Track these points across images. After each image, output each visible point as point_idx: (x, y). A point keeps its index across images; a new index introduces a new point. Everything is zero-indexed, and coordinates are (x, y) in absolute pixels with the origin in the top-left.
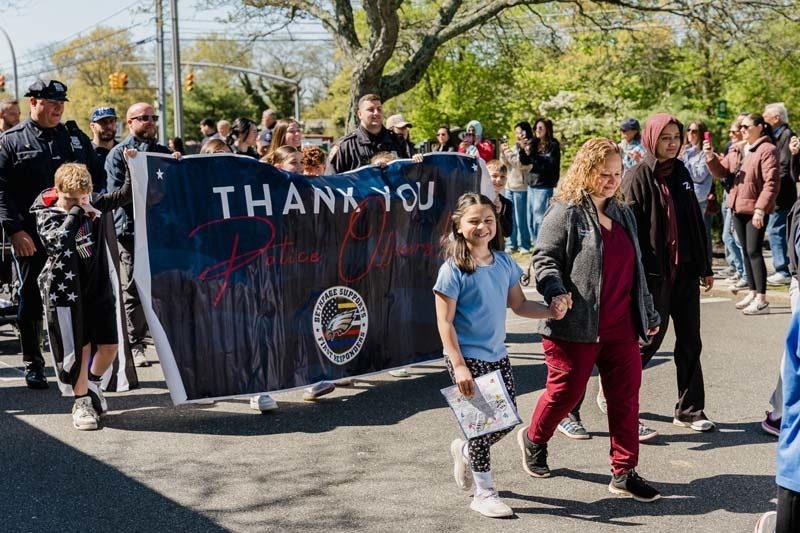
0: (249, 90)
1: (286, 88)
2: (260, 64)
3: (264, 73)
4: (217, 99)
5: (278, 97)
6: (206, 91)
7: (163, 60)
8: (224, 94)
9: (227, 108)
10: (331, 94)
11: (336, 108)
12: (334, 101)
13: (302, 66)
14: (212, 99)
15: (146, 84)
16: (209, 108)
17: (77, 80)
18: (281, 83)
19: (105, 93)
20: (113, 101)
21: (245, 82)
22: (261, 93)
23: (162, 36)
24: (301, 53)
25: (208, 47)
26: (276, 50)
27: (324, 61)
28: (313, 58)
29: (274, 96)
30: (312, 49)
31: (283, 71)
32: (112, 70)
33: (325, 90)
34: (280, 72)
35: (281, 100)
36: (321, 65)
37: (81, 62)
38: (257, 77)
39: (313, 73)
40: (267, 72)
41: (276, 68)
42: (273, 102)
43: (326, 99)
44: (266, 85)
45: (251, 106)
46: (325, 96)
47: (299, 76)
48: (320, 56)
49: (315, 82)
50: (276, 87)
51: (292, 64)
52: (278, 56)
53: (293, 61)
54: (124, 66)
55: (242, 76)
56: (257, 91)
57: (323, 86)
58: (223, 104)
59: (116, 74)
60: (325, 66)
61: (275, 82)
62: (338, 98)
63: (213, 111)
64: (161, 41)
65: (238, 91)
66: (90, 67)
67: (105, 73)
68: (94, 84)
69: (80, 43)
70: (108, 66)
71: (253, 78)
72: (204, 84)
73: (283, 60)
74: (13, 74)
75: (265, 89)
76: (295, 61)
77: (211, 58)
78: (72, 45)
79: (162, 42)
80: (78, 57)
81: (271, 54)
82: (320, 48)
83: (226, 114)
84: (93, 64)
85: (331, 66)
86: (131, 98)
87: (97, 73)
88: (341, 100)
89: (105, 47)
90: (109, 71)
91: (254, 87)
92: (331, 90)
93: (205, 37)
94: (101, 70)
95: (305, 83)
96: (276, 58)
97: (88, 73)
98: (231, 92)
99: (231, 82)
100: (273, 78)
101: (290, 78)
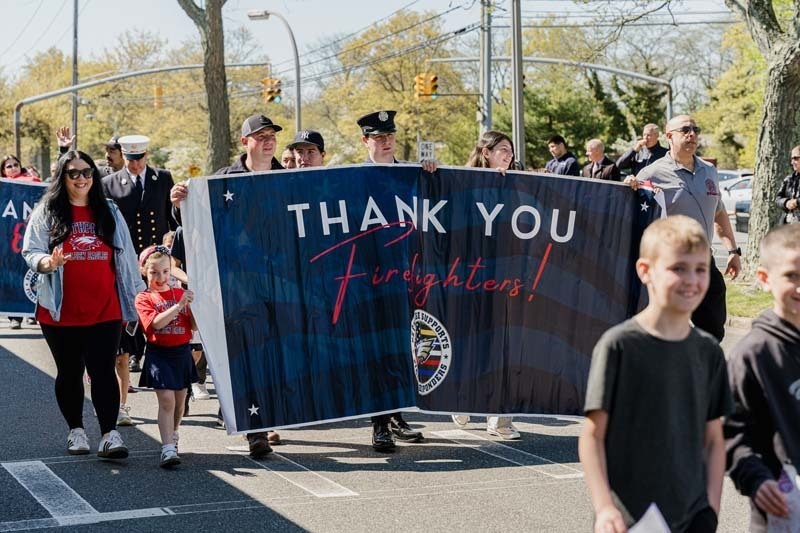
0: (600, 95)
1: (651, 91)
2: (615, 58)
3: (620, 70)
4: (555, 107)
5: (639, 104)
6: (540, 97)
7: (490, 55)
8: (564, 100)
9: (568, 120)
10: (715, 99)
11: (721, 119)
12: (719, 108)
13: (673, 59)
14: (549, 107)
15: (461, 88)
16: (544, 120)
17: (370, 84)
18: (643, 84)
19: (407, 101)
20: (416, 112)
21: (594, 83)
22: (615, 98)
23: (489, 22)
24: (672, 41)
25: (544, 36)
26: (637, 38)
27: (706, 51)
28: (689, 47)
29: (634, 101)
30: (689, 35)
31: (647, 66)
32: (417, 70)
33: (707, 92)
34: (643, 68)
35: (642, 108)
36: (702, 57)
37: (376, 61)
38: (611, 76)
39: (690, 69)
40: (623, 67)
41: (638, 64)
42: (632, 111)
43: (707, 105)
44: (623, 87)
45: (601, 117)
46: (704, 101)
47: (669, 73)
48: (700, 45)
49: (693, 82)
50: (637, 89)
51: (660, 56)
52: (640, 45)
53: (661, 52)
54: (432, 64)
55: (590, 75)
56: (610, 96)
57: (702, 85)
58: (563, 114)
59: (423, 75)
60: (706, 58)
61: (635, 83)
62: (724, 105)
63: (550, 124)
64: (487, 29)
65: (584, 96)
66: (388, 66)
67: (408, 75)
68: (393, 89)
69: (375, 35)
70: (411, 65)
71: (603, 77)
72: (538, 86)
73: (647, 51)
74: (294, 78)
75: (621, 93)
76: (664, 52)
77: (547, 50)
78: (365, 36)
79: (489, 30)
80: (373, 52)
81: (630, 43)
82: (701, 34)
83: (567, 128)
84: (392, 63)
85: (715, 58)
86: (442, 108)
87: (397, 73)
88: (729, 105)
89: (408, 39)
90: (413, 71)
91: (605, 90)
92: (715, 92)
93: (539, 22)
94: (403, 71)
95: (677, 83)
96: (637, 48)
97: (385, 74)
98: (574, 98)
99: (574, 84)
100: (633, 77)
101: (657, 76)
